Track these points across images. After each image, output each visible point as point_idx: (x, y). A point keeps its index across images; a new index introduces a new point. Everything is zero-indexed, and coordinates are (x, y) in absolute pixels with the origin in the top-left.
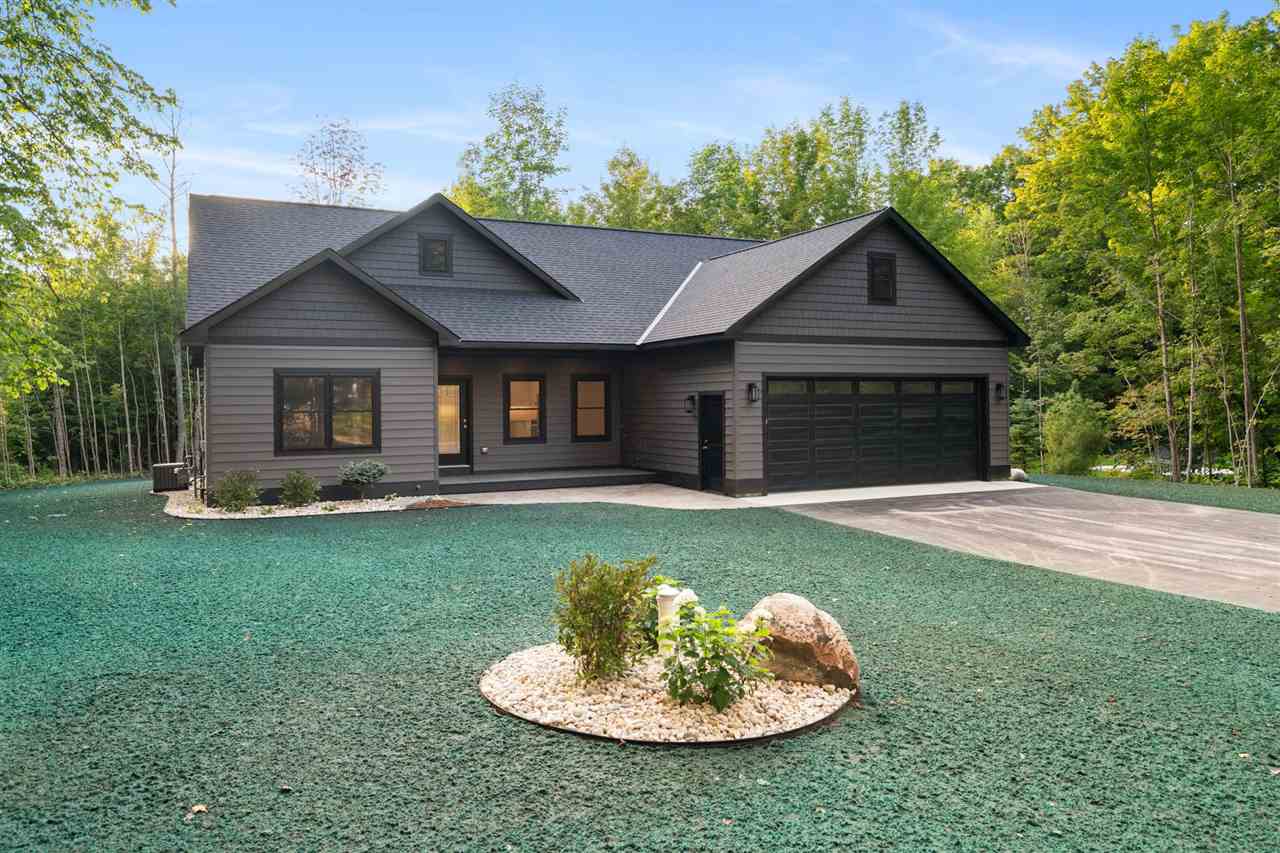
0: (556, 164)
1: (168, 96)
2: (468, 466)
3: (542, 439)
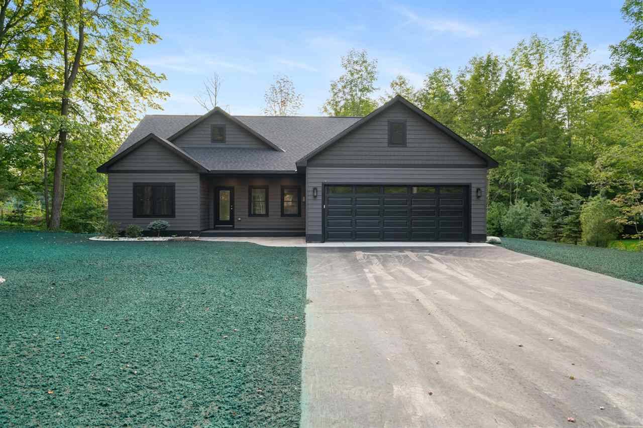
0: (374, 86)
1: (162, 76)
2: (231, 226)
3: (267, 215)
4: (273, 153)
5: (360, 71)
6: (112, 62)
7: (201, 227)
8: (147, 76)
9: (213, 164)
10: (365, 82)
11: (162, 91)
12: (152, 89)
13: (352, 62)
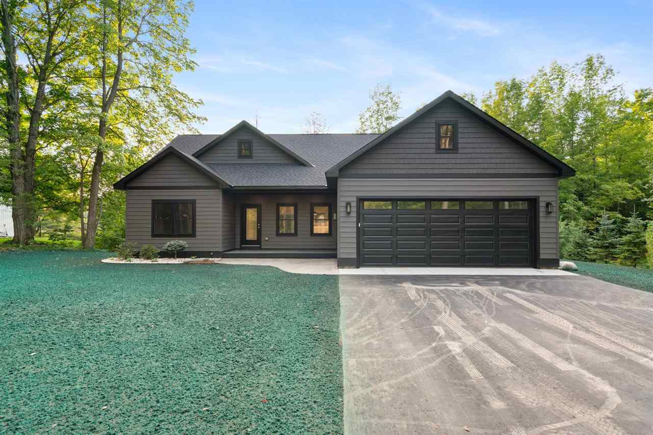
1: (200, 101)
2: (259, 246)
3: (295, 234)
4: (302, 167)
5: (386, 102)
6: (153, 88)
7: (223, 247)
8: (185, 101)
9: (236, 179)
10: (390, 111)
11: (200, 116)
12: (190, 114)
13: (378, 95)
